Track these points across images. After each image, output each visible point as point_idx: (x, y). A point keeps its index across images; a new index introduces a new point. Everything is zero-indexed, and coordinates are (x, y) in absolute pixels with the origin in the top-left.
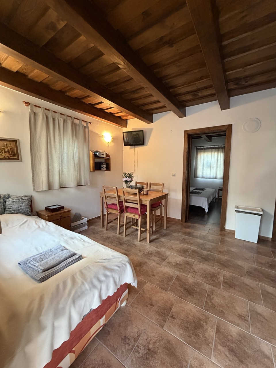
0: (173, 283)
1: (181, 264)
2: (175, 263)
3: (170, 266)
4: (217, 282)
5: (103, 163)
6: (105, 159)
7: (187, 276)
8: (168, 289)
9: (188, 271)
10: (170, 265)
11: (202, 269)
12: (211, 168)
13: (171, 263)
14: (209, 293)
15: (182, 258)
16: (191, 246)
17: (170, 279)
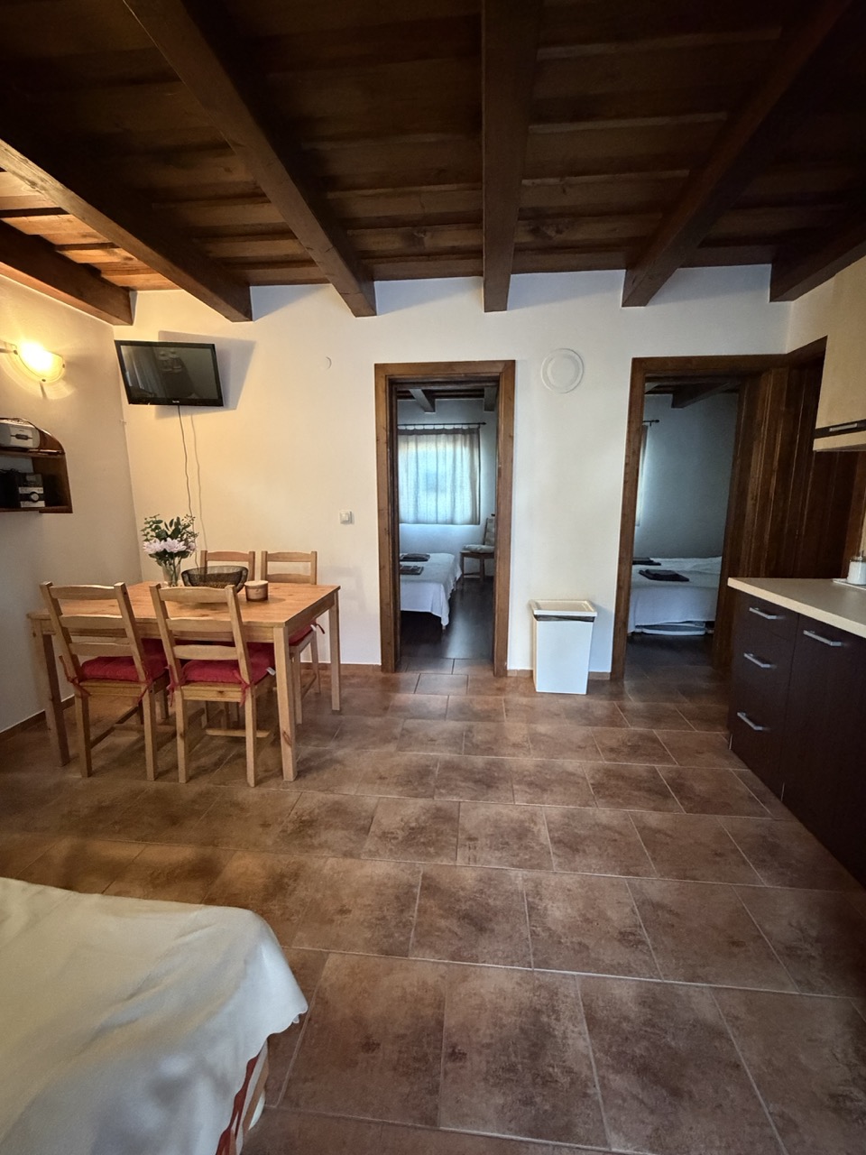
0: (419, 911)
1: (423, 828)
2: (403, 830)
3: (391, 850)
4: (537, 848)
5: (25, 474)
6: (34, 459)
7: (452, 863)
8: (410, 946)
9: (452, 845)
10: (390, 846)
11: (487, 819)
12: (437, 491)
13: (392, 833)
14: (530, 899)
15: (421, 802)
16: (433, 750)
17: (403, 898)
